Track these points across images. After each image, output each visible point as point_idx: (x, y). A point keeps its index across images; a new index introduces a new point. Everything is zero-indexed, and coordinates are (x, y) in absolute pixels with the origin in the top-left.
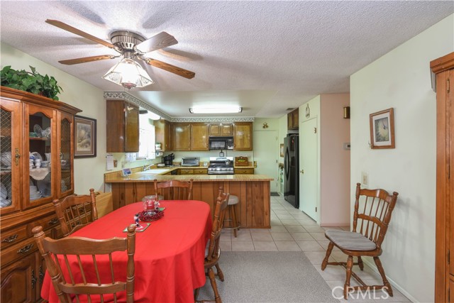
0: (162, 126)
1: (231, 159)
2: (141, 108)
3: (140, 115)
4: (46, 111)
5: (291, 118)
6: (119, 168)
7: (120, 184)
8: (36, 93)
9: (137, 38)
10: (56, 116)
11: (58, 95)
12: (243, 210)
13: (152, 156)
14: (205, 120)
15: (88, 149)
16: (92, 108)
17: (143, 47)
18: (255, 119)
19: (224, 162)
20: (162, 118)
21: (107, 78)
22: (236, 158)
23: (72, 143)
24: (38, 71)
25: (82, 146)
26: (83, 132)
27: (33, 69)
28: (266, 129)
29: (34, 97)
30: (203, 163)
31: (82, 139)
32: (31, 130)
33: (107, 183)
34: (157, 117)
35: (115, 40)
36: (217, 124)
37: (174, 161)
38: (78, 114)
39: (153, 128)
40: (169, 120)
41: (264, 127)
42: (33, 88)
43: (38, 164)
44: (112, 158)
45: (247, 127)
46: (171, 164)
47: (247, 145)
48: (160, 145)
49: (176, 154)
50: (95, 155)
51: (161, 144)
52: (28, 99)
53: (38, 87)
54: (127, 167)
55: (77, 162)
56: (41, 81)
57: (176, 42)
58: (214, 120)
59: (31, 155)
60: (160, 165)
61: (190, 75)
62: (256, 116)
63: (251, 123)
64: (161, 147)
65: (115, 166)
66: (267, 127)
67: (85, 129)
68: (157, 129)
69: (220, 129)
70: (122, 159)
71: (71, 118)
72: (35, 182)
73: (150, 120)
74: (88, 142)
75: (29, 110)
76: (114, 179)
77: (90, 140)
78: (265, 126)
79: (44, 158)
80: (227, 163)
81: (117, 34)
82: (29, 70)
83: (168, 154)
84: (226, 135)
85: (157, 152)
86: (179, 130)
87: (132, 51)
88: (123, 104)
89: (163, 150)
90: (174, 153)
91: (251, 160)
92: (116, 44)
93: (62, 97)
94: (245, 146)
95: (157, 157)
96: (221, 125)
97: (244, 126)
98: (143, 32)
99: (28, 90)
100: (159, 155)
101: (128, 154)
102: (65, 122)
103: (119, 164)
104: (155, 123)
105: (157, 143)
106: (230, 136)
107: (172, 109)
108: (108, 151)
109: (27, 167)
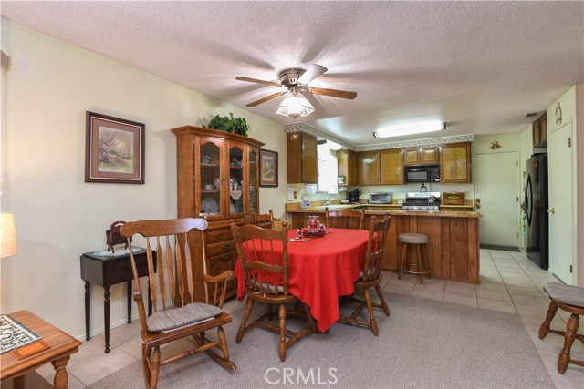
0: (345, 156)
1: (437, 195)
2: (319, 138)
3: (318, 146)
4: (240, 146)
5: (537, 129)
6: (299, 200)
7: (299, 213)
8: (233, 133)
9: (299, 72)
10: (246, 149)
11: (247, 133)
12: (437, 254)
13: (334, 190)
14: (399, 145)
15: (272, 179)
16: (273, 142)
17: (303, 80)
18: (476, 137)
19: (426, 199)
20: (345, 148)
21: (278, 112)
22: (445, 194)
23: (258, 172)
24: (235, 116)
25: (266, 176)
26: (267, 164)
27: (231, 114)
28: (497, 150)
29: (232, 136)
30: (397, 200)
31: (266, 170)
32: (231, 162)
33: (288, 213)
34: (338, 147)
35: (283, 79)
36: (416, 149)
37: (360, 197)
38: (262, 148)
39: (334, 160)
40: (353, 149)
41: (493, 148)
42: (231, 129)
43: (235, 188)
44: (292, 190)
45: (462, 151)
46: (357, 200)
47: (462, 176)
48: (342, 178)
49: (363, 189)
50: (277, 186)
51: (344, 177)
52: (229, 138)
53: (234, 128)
54: (306, 199)
55: (261, 190)
56: (236, 123)
57: (326, 70)
58: (411, 144)
59: (231, 180)
60: (343, 201)
61: (352, 95)
62: (477, 132)
63: (469, 143)
64: (344, 181)
65: (295, 197)
66: (498, 147)
67: (269, 161)
68: (339, 161)
69: (420, 156)
70: (302, 192)
71: (257, 151)
72: (234, 201)
73: (332, 151)
74: (271, 173)
75: (229, 145)
76: (294, 209)
77: (273, 171)
78: (496, 146)
79: (240, 184)
80: (431, 201)
81: (284, 73)
82: (229, 116)
83: (353, 189)
84: (429, 163)
85: (339, 186)
86: (368, 161)
87: (296, 85)
88: (302, 135)
89: (346, 184)
90: (360, 188)
91: (471, 197)
92: (283, 83)
93: (251, 134)
94: (459, 177)
95: (339, 193)
96: (421, 150)
97: (457, 149)
98: (303, 66)
99: (229, 131)
100: (343, 189)
101: (308, 186)
102: (253, 155)
103: (299, 196)
104: (337, 153)
105: (339, 176)
106: (435, 163)
107: (354, 136)
108: (288, 182)
109: (229, 188)
